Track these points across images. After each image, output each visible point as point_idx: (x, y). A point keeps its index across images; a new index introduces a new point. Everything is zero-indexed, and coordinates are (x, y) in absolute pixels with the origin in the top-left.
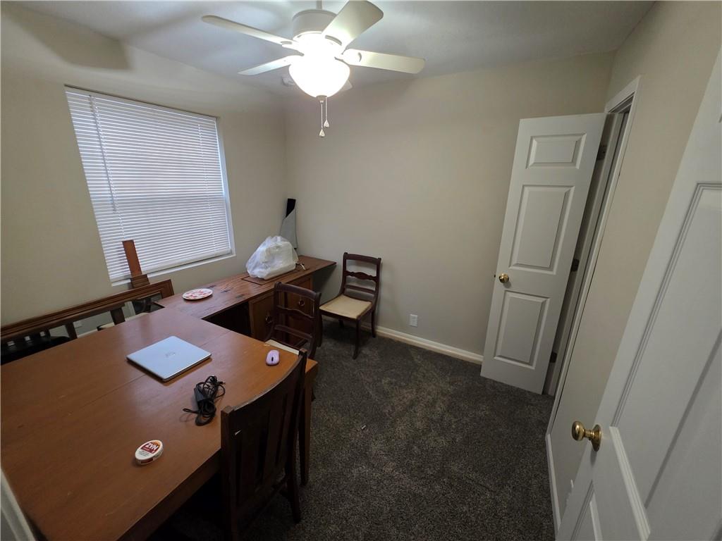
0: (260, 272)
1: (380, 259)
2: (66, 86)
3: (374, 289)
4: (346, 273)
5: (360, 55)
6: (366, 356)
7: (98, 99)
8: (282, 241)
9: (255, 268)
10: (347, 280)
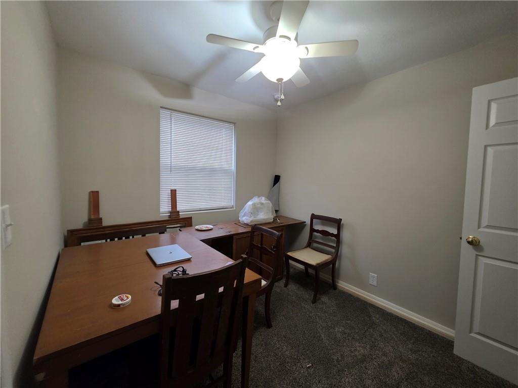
0: (247, 219)
1: (341, 219)
2: (161, 107)
3: (335, 245)
4: (312, 230)
5: (307, 48)
6: (324, 303)
7: (175, 114)
8: (265, 200)
9: (244, 216)
10: (313, 236)
